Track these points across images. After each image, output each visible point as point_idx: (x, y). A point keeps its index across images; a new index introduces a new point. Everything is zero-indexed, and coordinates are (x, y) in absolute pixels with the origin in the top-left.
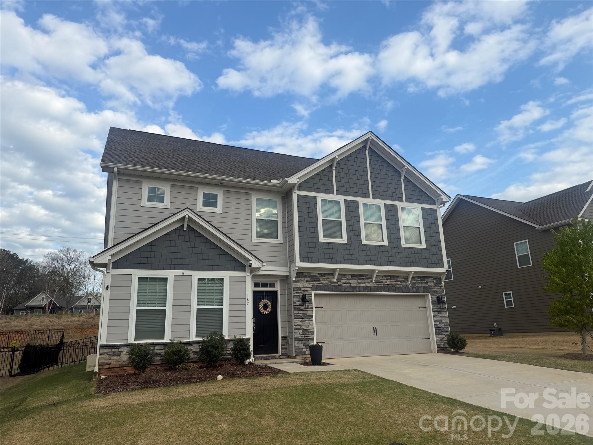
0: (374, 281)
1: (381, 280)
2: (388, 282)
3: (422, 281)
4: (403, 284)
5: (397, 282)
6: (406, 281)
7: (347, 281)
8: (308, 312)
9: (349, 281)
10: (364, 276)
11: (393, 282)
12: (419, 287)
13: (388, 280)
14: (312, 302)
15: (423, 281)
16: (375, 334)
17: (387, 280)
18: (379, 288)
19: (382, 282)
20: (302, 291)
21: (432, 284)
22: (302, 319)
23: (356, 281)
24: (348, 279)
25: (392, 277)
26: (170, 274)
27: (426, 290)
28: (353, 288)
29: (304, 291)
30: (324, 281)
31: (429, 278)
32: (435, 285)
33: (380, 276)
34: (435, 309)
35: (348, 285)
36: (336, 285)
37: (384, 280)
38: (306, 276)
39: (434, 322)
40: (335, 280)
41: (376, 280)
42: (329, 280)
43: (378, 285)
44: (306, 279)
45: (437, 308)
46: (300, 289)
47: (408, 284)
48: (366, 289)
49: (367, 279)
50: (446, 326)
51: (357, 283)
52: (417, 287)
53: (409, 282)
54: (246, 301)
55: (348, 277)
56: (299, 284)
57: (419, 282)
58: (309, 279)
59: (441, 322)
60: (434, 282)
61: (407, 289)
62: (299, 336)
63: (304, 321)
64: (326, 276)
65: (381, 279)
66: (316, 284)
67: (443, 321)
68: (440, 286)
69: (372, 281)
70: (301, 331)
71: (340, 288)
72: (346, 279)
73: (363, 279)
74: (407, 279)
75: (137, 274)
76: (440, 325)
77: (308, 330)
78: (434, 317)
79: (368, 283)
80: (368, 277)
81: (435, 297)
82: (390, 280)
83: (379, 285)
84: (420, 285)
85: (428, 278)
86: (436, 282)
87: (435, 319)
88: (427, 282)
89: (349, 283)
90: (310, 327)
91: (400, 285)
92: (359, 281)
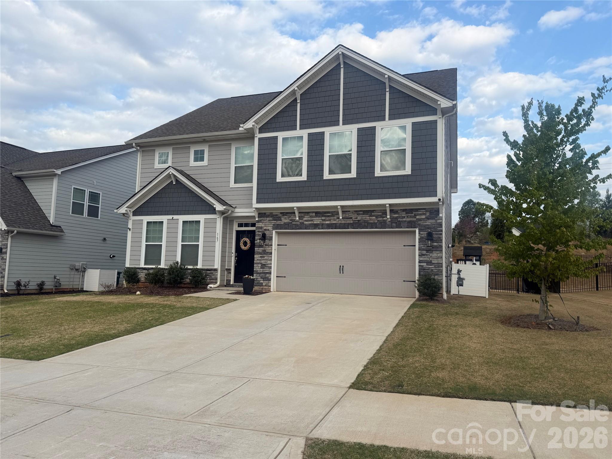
0: (341, 218)
1: (350, 216)
2: (358, 218)
3: (407, 215)
4: (378, 219)
5: (370, 218)
6: (384, 216)
7: (310, 219)
8: (268, 249)
9: (312, 219)
10: (330, 213)
11: (367, 217)
12: (402, 221)
13: (360, 216)
14: (272, 240)
15: (409, 215)
16: (341, 272)
17: (358, 216)
18: (346, 224)
19: (351, 218)
20: (264, 230)
21: (424, 217)
22: (261, 255)
23: (320, 218)
24: (311, 217)
25: (365, 212)
26: (164, 218)
27: (412, 224)
28: (316, 226)
29: (265, 230)
30: (285, 220)
31: (419, 211)
32: (428, 218)
33: (349, 211)
34: (422, 248)
35: (310, 222)
36: (298, 223)
37: (353, 216)
38: (268, 216)
39: (419, 262)
40: (297, 219)
41: (344, 216)
42: (290, 218)
43: (346, 222)
44: (268, 219)
45: (426, 246)
46: (261, 228)
47: (386, 219)
48: (330, 226)
49: (333, 215)
50: (438, 269)
51: (321, 220)
52: (399, 221)
53: (388, 217)
54: (216, 239)
55: (311, 214)
56: (261, 223)
57: (403, 215)
58: (271, 219)
59: (429, 263)
60: (427, 214)
61: (383, 224)
62: (258, 269)
63: (264, 257)
64: (288, 215)
65: (350, 214)
66: (277, 223)
67: (433, 262)
68: (436, 219)
69: (338, 218)
70: (260, 265)
71: (302, 226)
72: (309, 217)
73: (328, 216)
74: (385, 213)
75: (146, 219)
76: (427, 266)
77: (267, 265)
78: (420, 257)
79: (333, 220)
80: (335, 213)
81: (426, 233)
82: (362, 216)
83: (348, 222)
84: (404, 219)
85: (417, 210)
86: (430, 215)
87: (421, 259)
88: (415, 215)
89: (312, 221)
90: (269, 262)
91: (375, 221)
92: (323, 218)
